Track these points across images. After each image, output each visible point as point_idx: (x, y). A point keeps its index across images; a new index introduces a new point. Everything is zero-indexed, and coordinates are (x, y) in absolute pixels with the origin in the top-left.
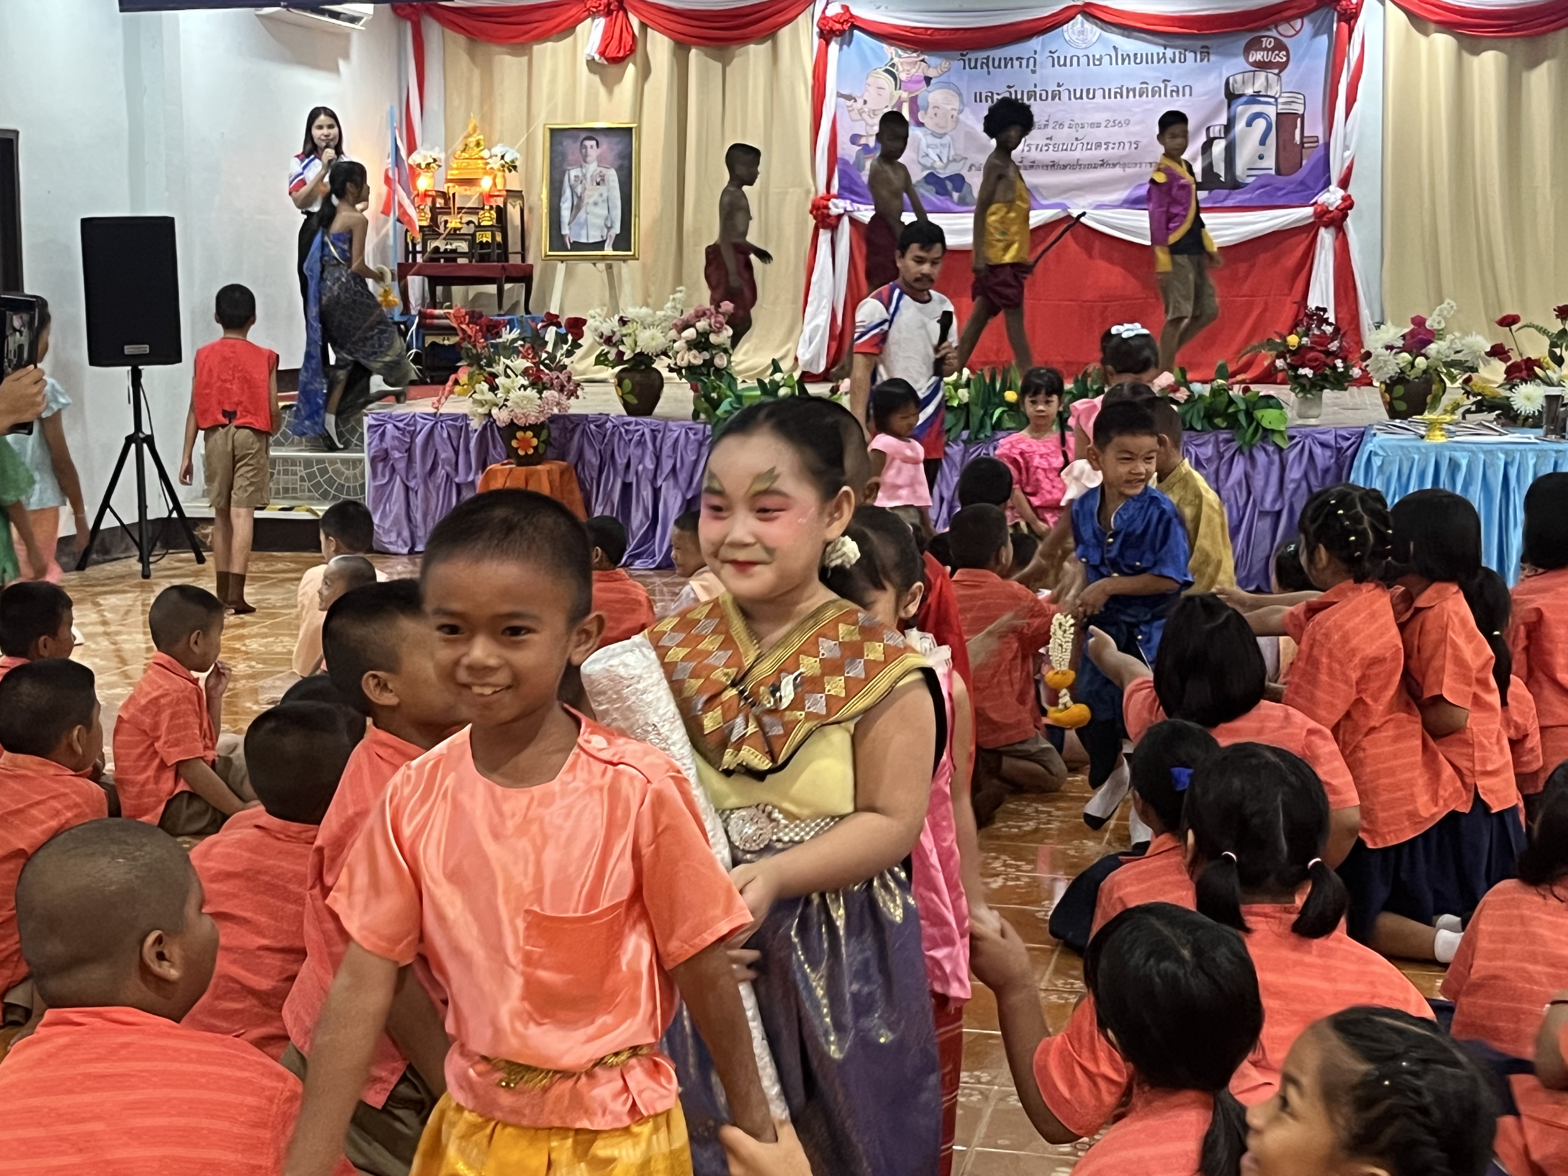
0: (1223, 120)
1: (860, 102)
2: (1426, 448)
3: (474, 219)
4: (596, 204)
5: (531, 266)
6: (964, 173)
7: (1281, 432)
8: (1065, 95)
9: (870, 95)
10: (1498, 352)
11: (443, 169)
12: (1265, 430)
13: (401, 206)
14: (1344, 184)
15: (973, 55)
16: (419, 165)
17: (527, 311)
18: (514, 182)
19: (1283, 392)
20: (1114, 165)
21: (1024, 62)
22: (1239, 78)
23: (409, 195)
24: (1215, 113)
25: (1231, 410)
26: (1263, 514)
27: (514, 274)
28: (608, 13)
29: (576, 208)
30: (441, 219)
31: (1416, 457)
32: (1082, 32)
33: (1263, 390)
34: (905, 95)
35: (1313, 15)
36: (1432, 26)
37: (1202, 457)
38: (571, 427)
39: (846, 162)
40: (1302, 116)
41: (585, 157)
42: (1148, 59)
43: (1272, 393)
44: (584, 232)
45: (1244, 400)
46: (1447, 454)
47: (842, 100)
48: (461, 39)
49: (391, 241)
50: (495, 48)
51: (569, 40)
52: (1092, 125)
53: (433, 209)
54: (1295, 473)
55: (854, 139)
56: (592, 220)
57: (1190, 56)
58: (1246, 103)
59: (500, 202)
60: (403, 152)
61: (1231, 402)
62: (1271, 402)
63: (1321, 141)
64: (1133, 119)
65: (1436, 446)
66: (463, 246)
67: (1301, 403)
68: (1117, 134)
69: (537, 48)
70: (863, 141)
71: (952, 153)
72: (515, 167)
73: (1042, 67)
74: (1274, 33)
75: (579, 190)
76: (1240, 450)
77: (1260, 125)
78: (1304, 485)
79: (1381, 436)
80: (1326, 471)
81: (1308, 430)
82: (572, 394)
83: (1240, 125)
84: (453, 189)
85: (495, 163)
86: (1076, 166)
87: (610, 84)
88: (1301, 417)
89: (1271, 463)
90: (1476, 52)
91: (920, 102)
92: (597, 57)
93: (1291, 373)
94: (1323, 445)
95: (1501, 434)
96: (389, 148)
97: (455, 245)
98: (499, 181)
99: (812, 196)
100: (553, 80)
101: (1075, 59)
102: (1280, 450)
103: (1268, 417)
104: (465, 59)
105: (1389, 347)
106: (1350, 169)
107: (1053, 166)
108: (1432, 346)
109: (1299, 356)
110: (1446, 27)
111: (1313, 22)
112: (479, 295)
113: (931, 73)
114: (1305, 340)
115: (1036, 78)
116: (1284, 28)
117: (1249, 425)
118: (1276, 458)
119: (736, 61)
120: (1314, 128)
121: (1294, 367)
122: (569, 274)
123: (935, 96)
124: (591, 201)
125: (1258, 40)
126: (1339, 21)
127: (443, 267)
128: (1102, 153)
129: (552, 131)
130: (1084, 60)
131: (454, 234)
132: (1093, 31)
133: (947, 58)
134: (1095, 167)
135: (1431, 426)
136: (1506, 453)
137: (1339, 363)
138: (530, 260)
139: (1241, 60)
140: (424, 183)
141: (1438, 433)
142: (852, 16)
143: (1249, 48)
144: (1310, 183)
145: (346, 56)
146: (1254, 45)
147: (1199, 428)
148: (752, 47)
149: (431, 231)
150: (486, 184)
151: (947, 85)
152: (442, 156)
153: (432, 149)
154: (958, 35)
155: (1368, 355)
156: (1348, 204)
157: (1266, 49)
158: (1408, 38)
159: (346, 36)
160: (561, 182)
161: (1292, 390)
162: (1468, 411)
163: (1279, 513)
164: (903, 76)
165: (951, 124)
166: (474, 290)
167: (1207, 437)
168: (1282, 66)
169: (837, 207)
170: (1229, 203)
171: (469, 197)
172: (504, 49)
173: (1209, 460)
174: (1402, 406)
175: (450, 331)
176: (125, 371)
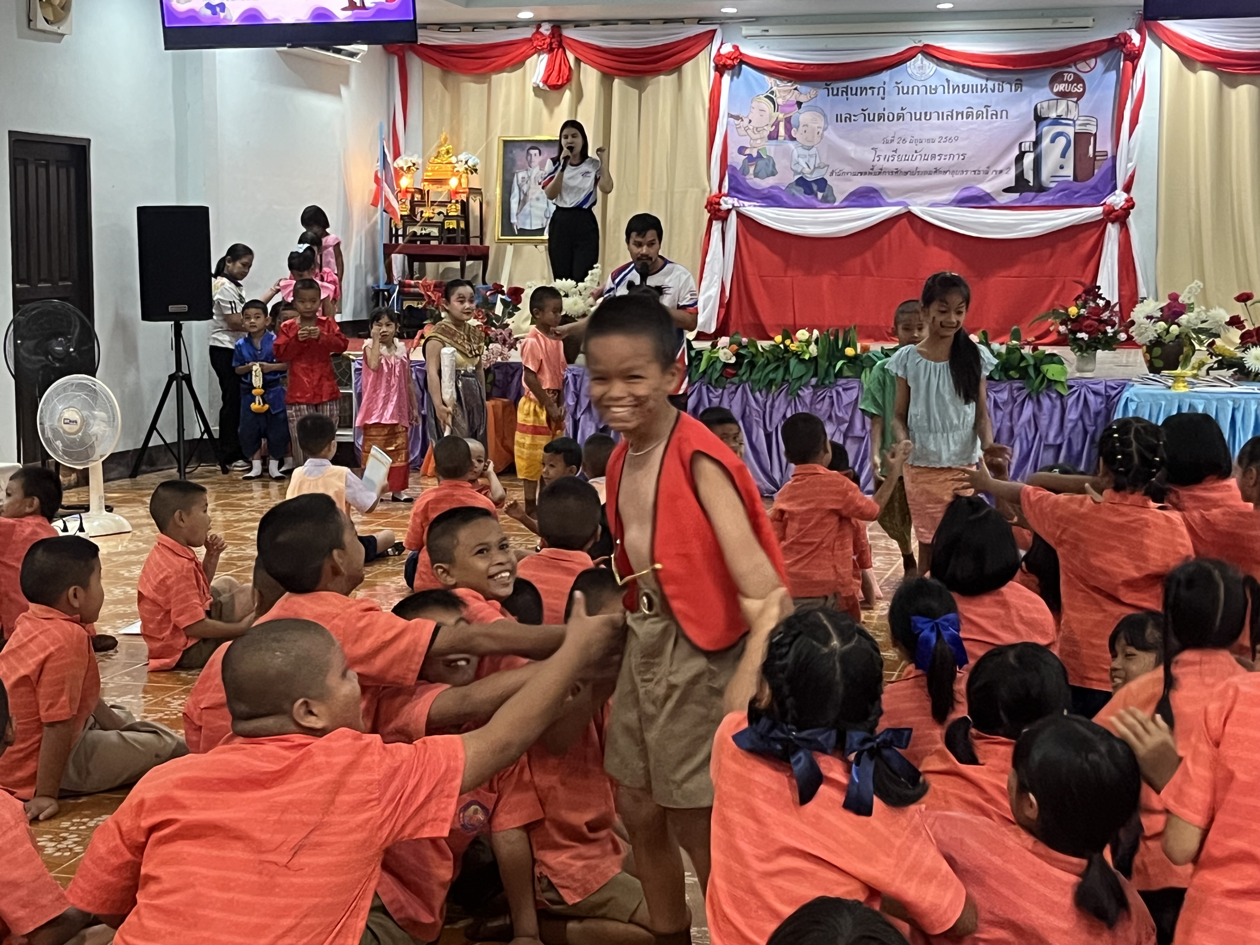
0: (1032, 137)
1: (746, 121)
2: (1172, 396)
3: (443, 210)
4: (538, 199)
5: (488, 248)
6: (827, 177)
7: (1062, 382)
8: (907, 117)
9: (754, 116)
10: (1235, 322)
11: (420, 171)
12: (1050, 381)
13: (387, 200)
14: (1127, 188)
15: (835, 85)
16: (402, 168)
17: (484, 283)
18: (475, 182)
19: (1065, 352)
20: (945, 172)
21: (876, 91)
22: (1045, 105)
23: (393, 191)
24: (1026, 132)
25: (1022, 364)
26: (1047, 446)
27: (474, 253)
28: (551, 50)
29: (522, 203)
30: (418, 210)
31: (1163, 403)
32: (921, 68)
33: (1049, 350)
34: (781, 116)
35: (1105, 55)
36: (1199, 65)
37: (999, 401)
38: (511, 371)
39: (734, 168)
40: (1095, 135)
41: (530, 163)
42: (973, 89)
43: (1055, 352)
44: (528, 221)
45: (1033, 356)
46: (1188, 401)
47: (731, 119)
48: (436, 71)
49: (379, 226)
50: (463, 78)
51: (520, 71)
52: (928, 141)
53: (412, 202)
54: (1072, 415)
55: (741, 150)
56: (535, 212)
57: (1007, 87)
58: (1050, 124)
59: (464, 197)
60: (390, 159)
61: (1023, 358)
62: (1055, 359)
63: (1110, 155)
64: (960, 136)
65: (1179, 395)
66: (435, 231)
67: (1078, 360)
68: (949, 148)
69: (495, 77)
70: (747, 152)
71: (818, 161)
72: (476, 170)
73: (889, 94)
74: (1073, 69)
75: (525, 188)
76: (1029, 396)
77: (1062, 141)
78: (1080, 424)
79: (1138, 386)
80: (1097, 414)
81: (1084, 381)
82: (512, 346)
83: (1046, 142)
84: (427, 187)
85: (461, 168)
86: (915, 172)
87: (551, 106)
88: (1080, 370)
89: (1054, 406)
90: (1234, 85)
91: (792, 121)
92: (541, 85)
93: (1071, 336)
94: (1096, 393)
95: (1232, 386)
96: (379, 155)
97: (428, 230)
98: (464, 181)
99: (707, 195)
100: (507, 102)
101: (916, 89)
102: (1061, 396)
103: (1051, 371)
104: (439, 85)
105: (1149, 317)
106: (1132, 177)
107: (897, 172)
108: (1184, 316)
109: (1077, 323)
110: (1210, 65)
111: (1105, 61)
112: (447, 270)
113: (802, 99)
114: (1083, 311)
115: (884, 103)
116: (1082, 66)
117: (1037, 377)
118: (1058, 403)
119: (649, 89)
120: (1104, 145)
121: (1073, 332)
122: (516, 253)
123: (804, 117)
124: (534, 197)
125: (1061, 75)
126: (1125, 60)
127: (419, 247)
128: (935, 163)
129: (505, 142)
130: (923, 90)
131: (429, 222)
132: (930, 67)
133: (813, 87)
134: (930, 173)
135: (1176, 378)
136: (1234, 401)
137: (1109, 329)
138: (487, 243)
139: (1047, 89)
140: (405, 182)
141: (1181, 385)
142: (741, 54)
143: (1054, 80)
144: (1101, 188)
145: (347, 83)
146: (1057, 79)
147: (997, 378)
148: (662, 77)
149: (410, 219)
150: (453, 183)
151: (813, 108)
152: (420, 161)
153: (412, 156)
154: (824, 69)
155: (1133, 323)
156: (1130, 204)
157: (1067, 82)
158: (1180, 74)
159: (347, 67)
160: (511, 182)
161: (1073, 350)
162: (1211, 368)
163: (1060, 447)
164: (780, 101)
165: (817, 139)
166: (443, 265)
167: (1003, 385)
168: (1080, 96)
169: (726, 203)
170: (1036, 203)
171: (441, 193)
172: (468, 78)
173: (1005, 403)
174: (1159, 363)
175: (419, 297)
176: (168, 325)
